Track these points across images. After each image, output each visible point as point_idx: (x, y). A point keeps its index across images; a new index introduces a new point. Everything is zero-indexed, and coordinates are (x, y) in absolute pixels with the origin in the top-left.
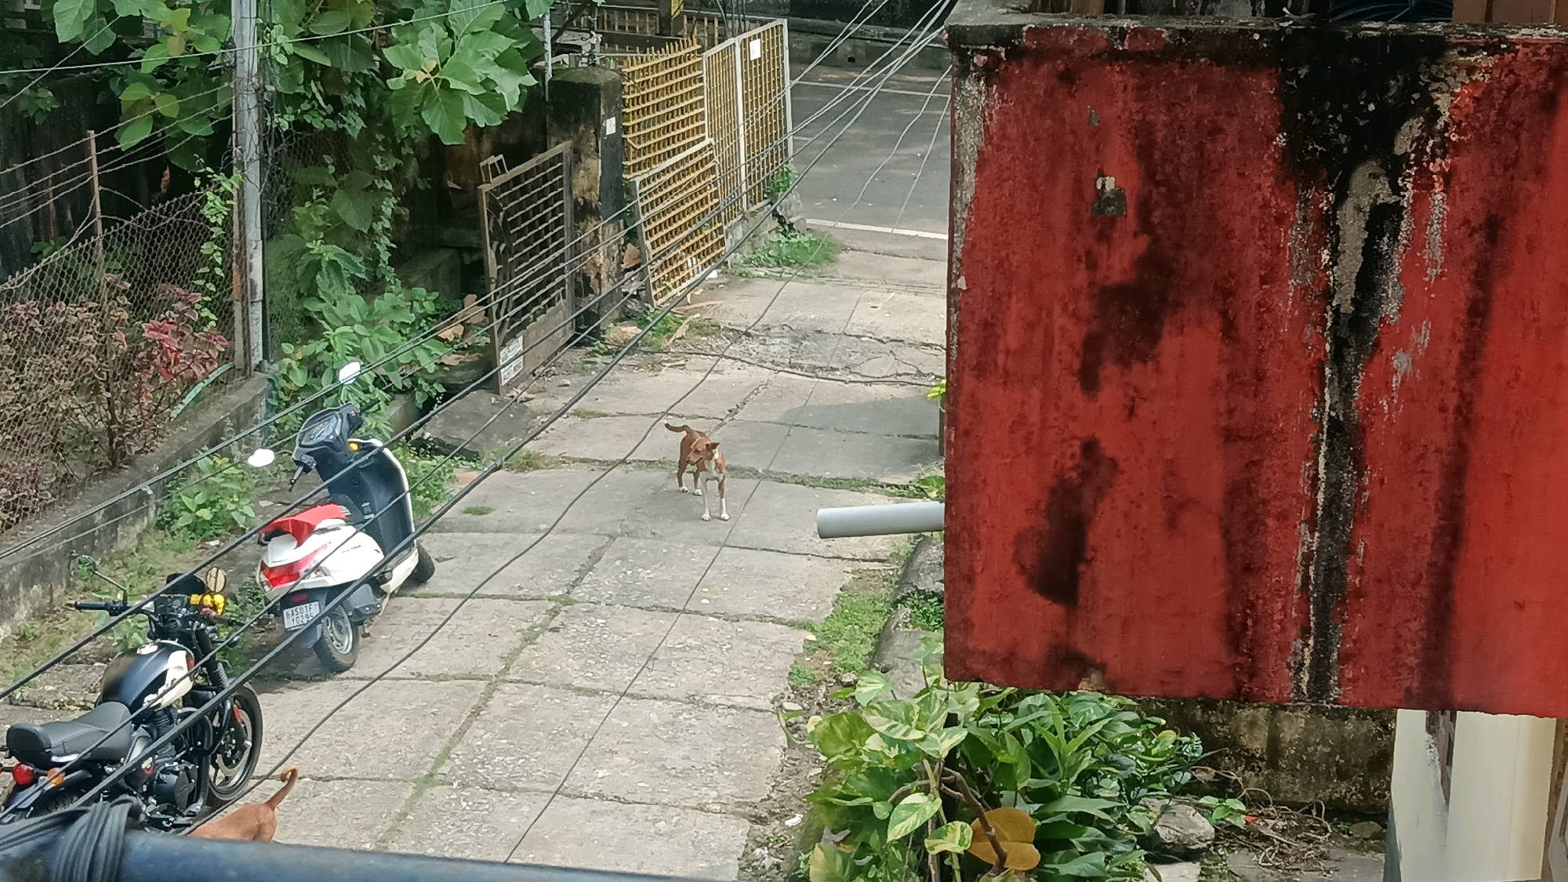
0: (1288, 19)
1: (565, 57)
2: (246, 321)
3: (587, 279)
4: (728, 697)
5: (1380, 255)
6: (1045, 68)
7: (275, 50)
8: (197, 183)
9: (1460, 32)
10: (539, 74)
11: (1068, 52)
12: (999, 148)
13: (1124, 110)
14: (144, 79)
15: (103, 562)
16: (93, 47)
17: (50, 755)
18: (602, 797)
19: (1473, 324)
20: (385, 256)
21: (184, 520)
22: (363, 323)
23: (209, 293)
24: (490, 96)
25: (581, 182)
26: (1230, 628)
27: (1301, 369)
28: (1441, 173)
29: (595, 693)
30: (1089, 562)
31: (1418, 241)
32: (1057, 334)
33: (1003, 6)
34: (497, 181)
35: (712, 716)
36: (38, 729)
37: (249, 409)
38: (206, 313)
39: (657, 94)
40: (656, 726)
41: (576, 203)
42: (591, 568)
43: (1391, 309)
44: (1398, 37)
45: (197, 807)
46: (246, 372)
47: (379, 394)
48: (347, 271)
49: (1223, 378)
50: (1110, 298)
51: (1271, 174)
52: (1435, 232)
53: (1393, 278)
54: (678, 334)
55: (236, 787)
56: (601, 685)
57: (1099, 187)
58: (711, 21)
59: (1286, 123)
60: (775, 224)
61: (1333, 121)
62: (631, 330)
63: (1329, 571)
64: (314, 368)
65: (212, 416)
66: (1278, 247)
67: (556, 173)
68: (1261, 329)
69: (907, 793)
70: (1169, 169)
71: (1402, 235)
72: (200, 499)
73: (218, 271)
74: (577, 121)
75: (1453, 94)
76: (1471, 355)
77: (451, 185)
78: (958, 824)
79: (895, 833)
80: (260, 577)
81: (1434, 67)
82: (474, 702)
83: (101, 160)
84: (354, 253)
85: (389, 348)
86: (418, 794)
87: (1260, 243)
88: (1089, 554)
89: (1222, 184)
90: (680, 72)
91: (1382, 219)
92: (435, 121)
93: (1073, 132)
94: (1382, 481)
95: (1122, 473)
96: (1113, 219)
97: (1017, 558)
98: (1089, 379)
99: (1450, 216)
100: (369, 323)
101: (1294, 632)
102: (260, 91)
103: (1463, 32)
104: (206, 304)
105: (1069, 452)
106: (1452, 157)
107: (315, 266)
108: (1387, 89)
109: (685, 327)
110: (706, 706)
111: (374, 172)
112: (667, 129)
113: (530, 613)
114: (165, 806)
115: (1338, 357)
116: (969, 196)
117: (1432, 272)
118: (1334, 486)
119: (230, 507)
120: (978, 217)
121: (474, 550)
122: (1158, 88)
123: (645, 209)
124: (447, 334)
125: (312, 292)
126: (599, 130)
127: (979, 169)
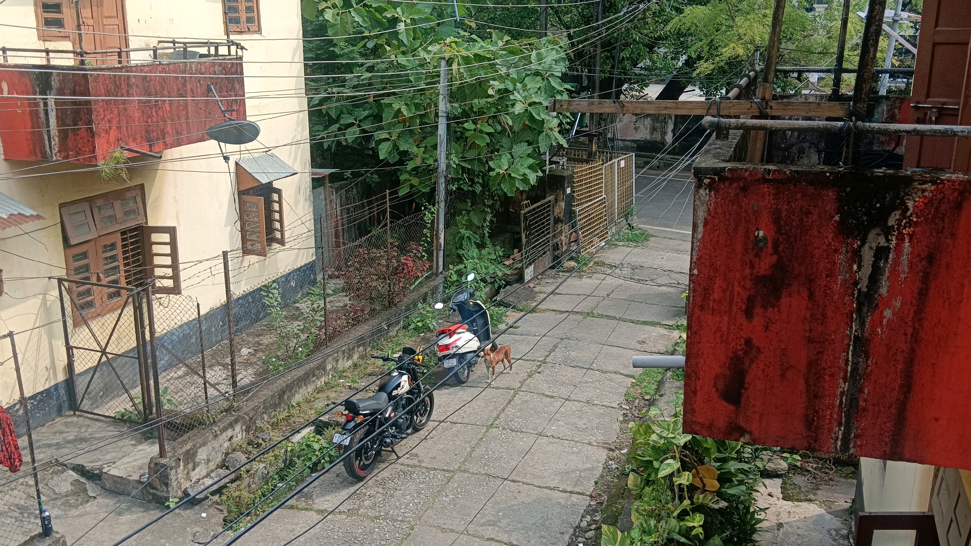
0: (842, 167)
1: (554, 166)
2: (437, 257)
3: (557, 245)
4: (602, 402)
5: (880, 268)
6: (735, 185)
7: (452, 162)
8: (423, 208)
9: (919, 175)
10: (544, 171)
11: (745, 179)
12: (713, 217)
13: (768, 203)
14: (408, 172)
15: (384, 340)
16: (392, 162)
17: (359, 410)
18: (553, 437)
19: (920, 299)
20: (487, 235)
21: (413, 326)
22: (477, 258)
23: (425, 247)
24: (525, 180)
25: (557, 210)
26: (807, 421)
27: (842, 314)
28: (909, 234)
29: (553, 397)
30: (746, 389)
31: (897, 262)
32: (736, 294)
33: (718, 159)
34: (527, 210)
35: (595, 408)
36: (355, 401)
37: (437, 287)
38: (424, 254)
39: (586, 179)
40: (574, 411)
41: (555, 218)
42: (554, 350)
43: (884, 291)
44: (890, 175)
45: (409, 431)
46: (437, 275)
47: (482, 284)
48: (473, 240)
49: (808, 316)
50: (758, 280)
51: (832, 232)
52: (905, 259)
53: (885, 277)
54: (590, 265)
55: (424, 424)
56: (555, 394)
57: (756, 234)
58: (607, 153)
59: (839, 211)
60: (627, 226)
61: (860, 211)
62: (573, 264)
63: (852, 400)
64: (460, 274)
65: (424, 290)
66: (834, 262)
67: (548, 207)
68: (825, 296)
69: (667, 458)
70: (787, 228)
71: (890, 260)
72: (418, 319)
73: (428, 239)
74: (557, 189)
75: (915, 201)
76: (919, 312)
77: (511, 210)
78: (687, 473)
79: (662, 474)
80: (436, 349)
81: (907, 190)
82: (509, 398)
83: (390, 200)
84: (476, 234)
85: (486, 268)
86: (487, 431)
87: (827, 261)
88: (747, 386)
89: (811, 235)
90: (595, 172)
91: (881, 253)
92: (505, 187)
93: (746, 212)
94: (876, 363)
95: (762, 353)
96: (762, 248)
97: (715, 385)
98: (749, 314)
99: (912, 252)
100: (480, 259)
101: (835, 424)
102: (446, 177)
103: (921, 175)
104: (424, 251)
105: (739, 343)
106: (914, 227)
107: (462, 238)
108: (886, 197)
109: (592, 262)
110: (593, 405)
111: (485, 205)
112: (589, 192)
113: (531, 366)
114: (398, 430)
115: (859, 310)
116: (700, 236)
117: (903, 276)
118: (855, 365)
119: (428, 322)
120: (704, 245)
121: (512, 341)
122: (783, 194)
123: (580, 220)
124: (507, 263)
125: (461, 247)
126: (564, 192)
127: (705, 226)
